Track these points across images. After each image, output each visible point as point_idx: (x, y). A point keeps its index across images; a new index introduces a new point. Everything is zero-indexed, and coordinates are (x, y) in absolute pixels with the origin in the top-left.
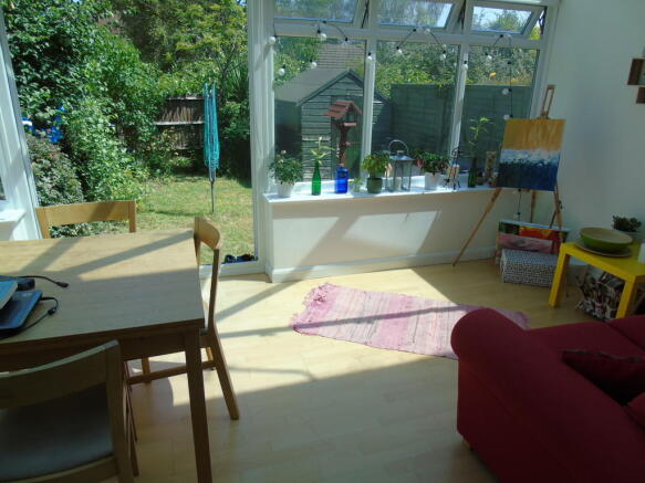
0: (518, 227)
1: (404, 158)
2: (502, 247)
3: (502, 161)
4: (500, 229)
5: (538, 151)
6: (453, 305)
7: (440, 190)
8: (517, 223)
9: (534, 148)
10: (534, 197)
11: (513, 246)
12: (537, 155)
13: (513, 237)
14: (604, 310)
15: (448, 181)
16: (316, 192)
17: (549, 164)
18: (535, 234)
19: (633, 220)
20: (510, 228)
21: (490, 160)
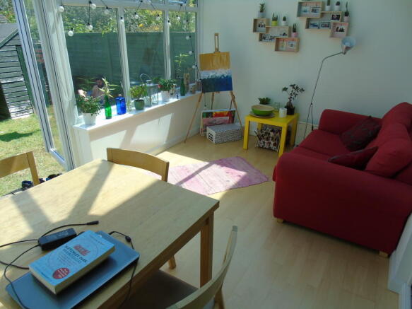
0: (212, 113)
1: (151, 85)
2: (205, 126)
3: (202, 78)
4: (203, 116)
5: (220, 70)
6: (207, 163)
7: (172, 100)
8: (211, 111)
9: (217, 69)
10: (213, 95)
11: (211, 124)
12: (220, 72)
13: (210, 119)
14: (270, 143)
15: (172, 94)
16: (109, 117)
17: (227, 76)
18: (221, 115)
19: (267, 99)
20: (208, 115)
21: (187, 79)
